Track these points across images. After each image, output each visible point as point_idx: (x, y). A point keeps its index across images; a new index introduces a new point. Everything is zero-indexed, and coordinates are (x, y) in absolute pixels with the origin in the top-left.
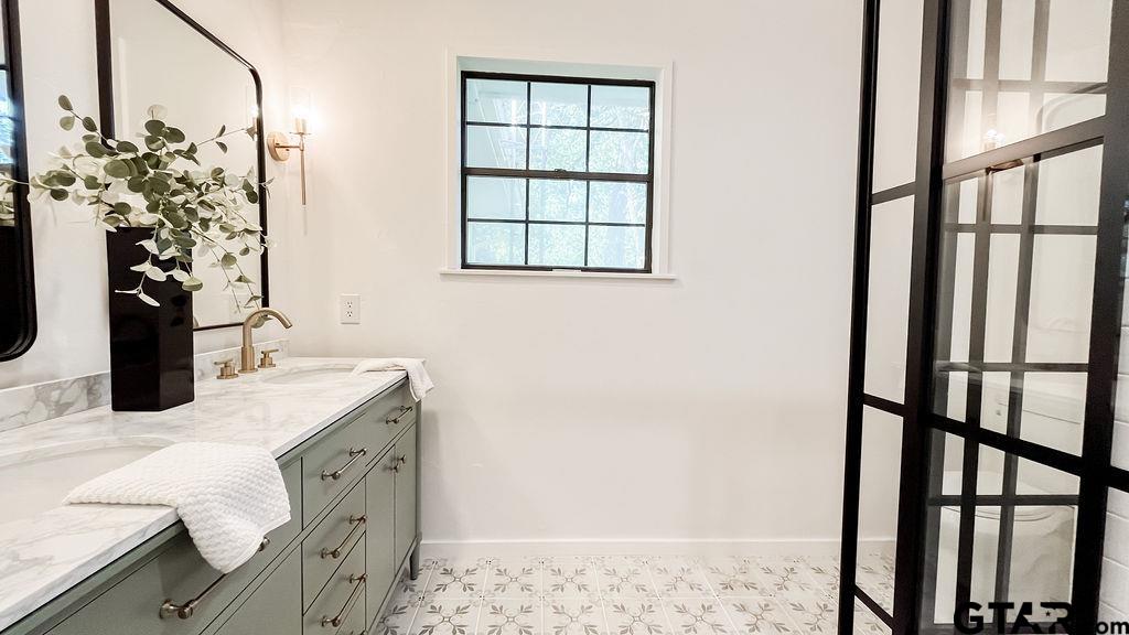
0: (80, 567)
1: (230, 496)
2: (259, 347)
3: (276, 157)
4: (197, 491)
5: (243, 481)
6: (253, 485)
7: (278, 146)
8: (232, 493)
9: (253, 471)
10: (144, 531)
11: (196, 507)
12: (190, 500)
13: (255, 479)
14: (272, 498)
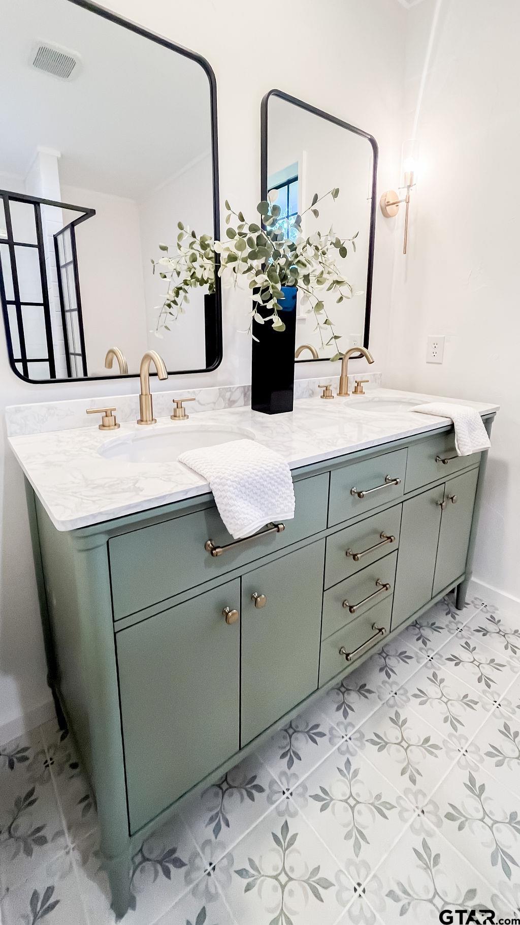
0: (145, 501)
1: (244, 486)
2: (352, 378)
3: (386, 215)
4: (223, 476)
5: (257, 478)
6: (265, 483)
7: (389, 204)
8: (247, 484)
9: (267, 472)
10: (186, 492)
11: (219, 487)
12: (217, 480)
13: (268, 479)
14: (280, 497)
